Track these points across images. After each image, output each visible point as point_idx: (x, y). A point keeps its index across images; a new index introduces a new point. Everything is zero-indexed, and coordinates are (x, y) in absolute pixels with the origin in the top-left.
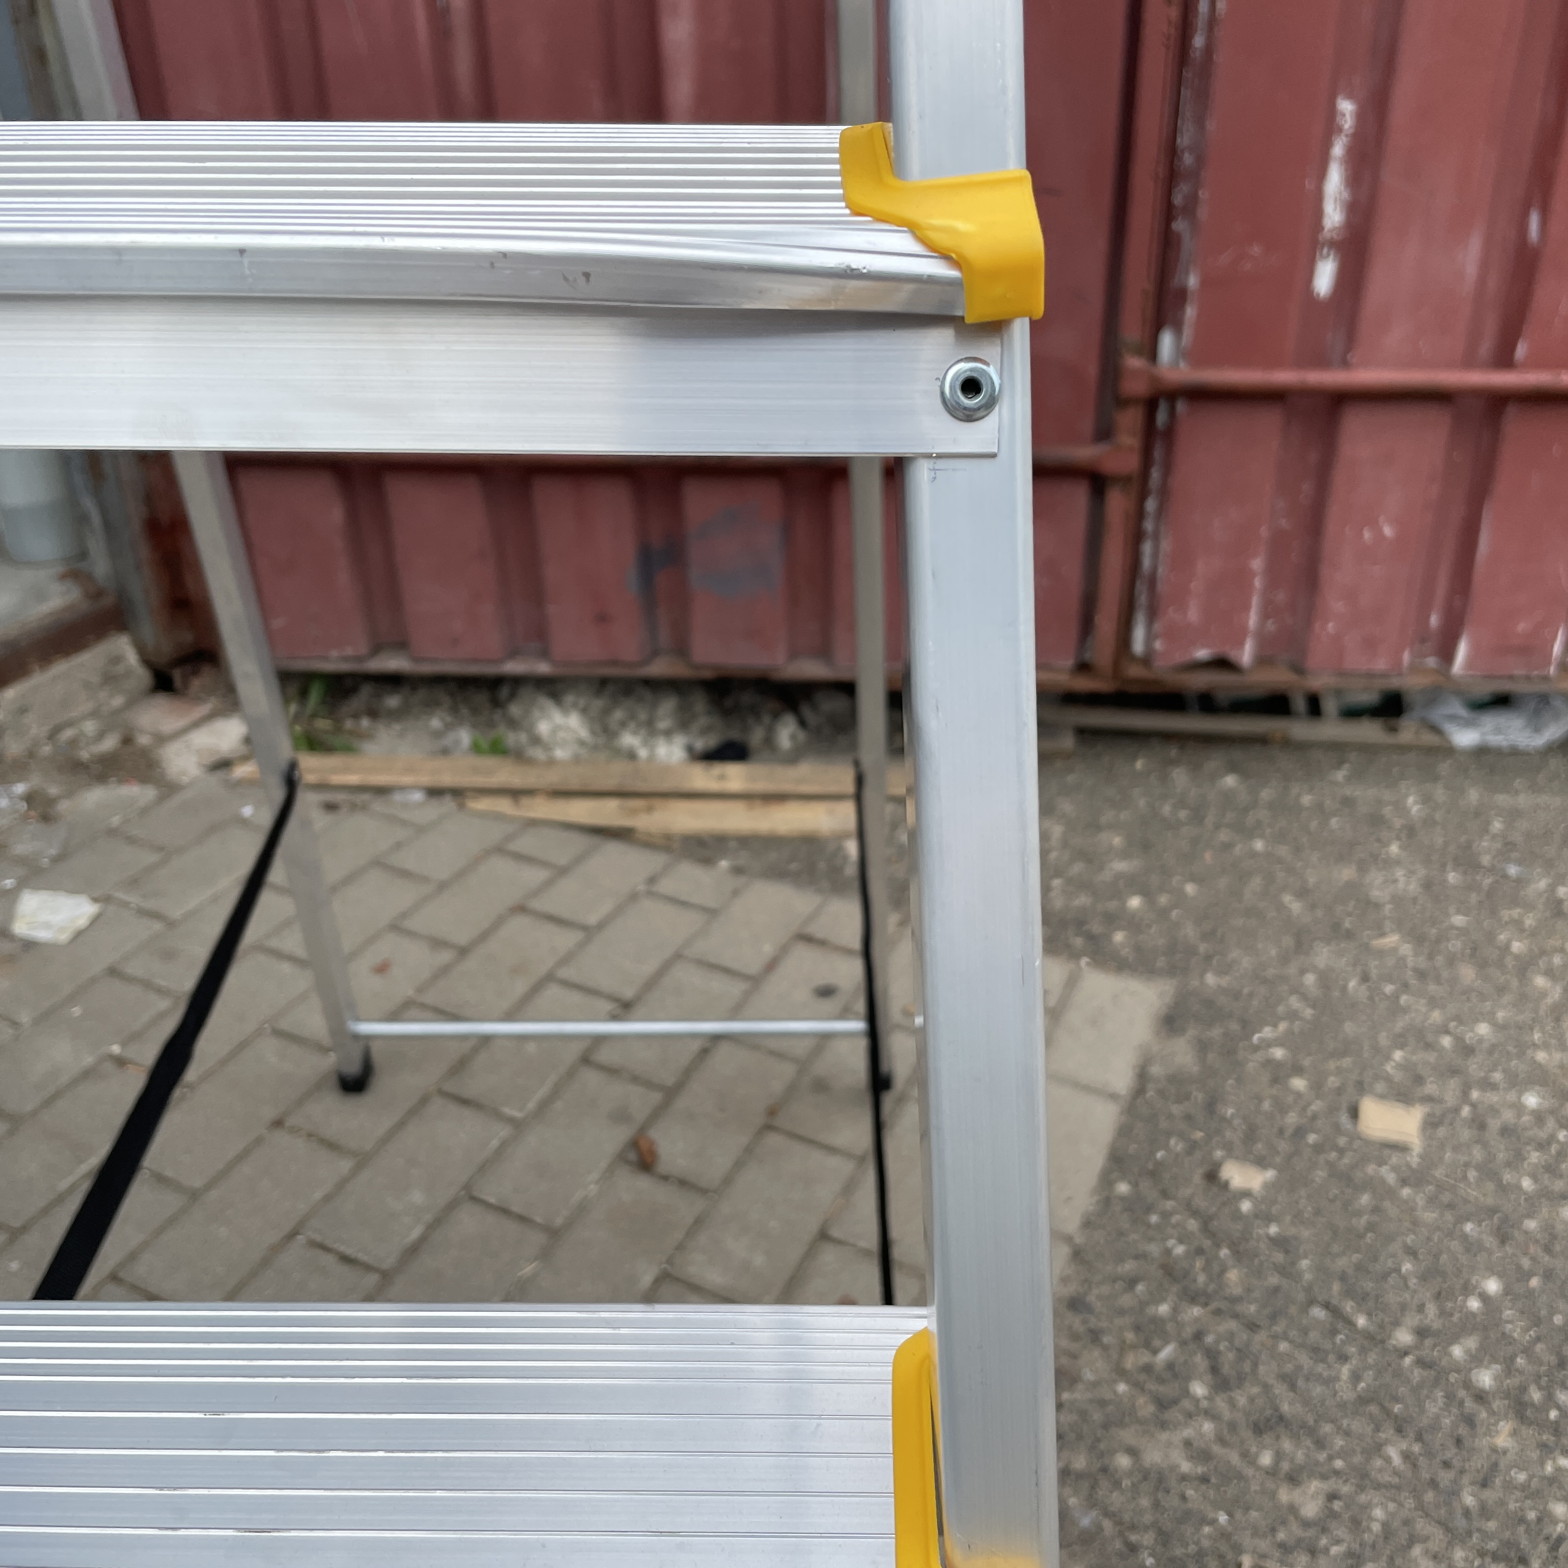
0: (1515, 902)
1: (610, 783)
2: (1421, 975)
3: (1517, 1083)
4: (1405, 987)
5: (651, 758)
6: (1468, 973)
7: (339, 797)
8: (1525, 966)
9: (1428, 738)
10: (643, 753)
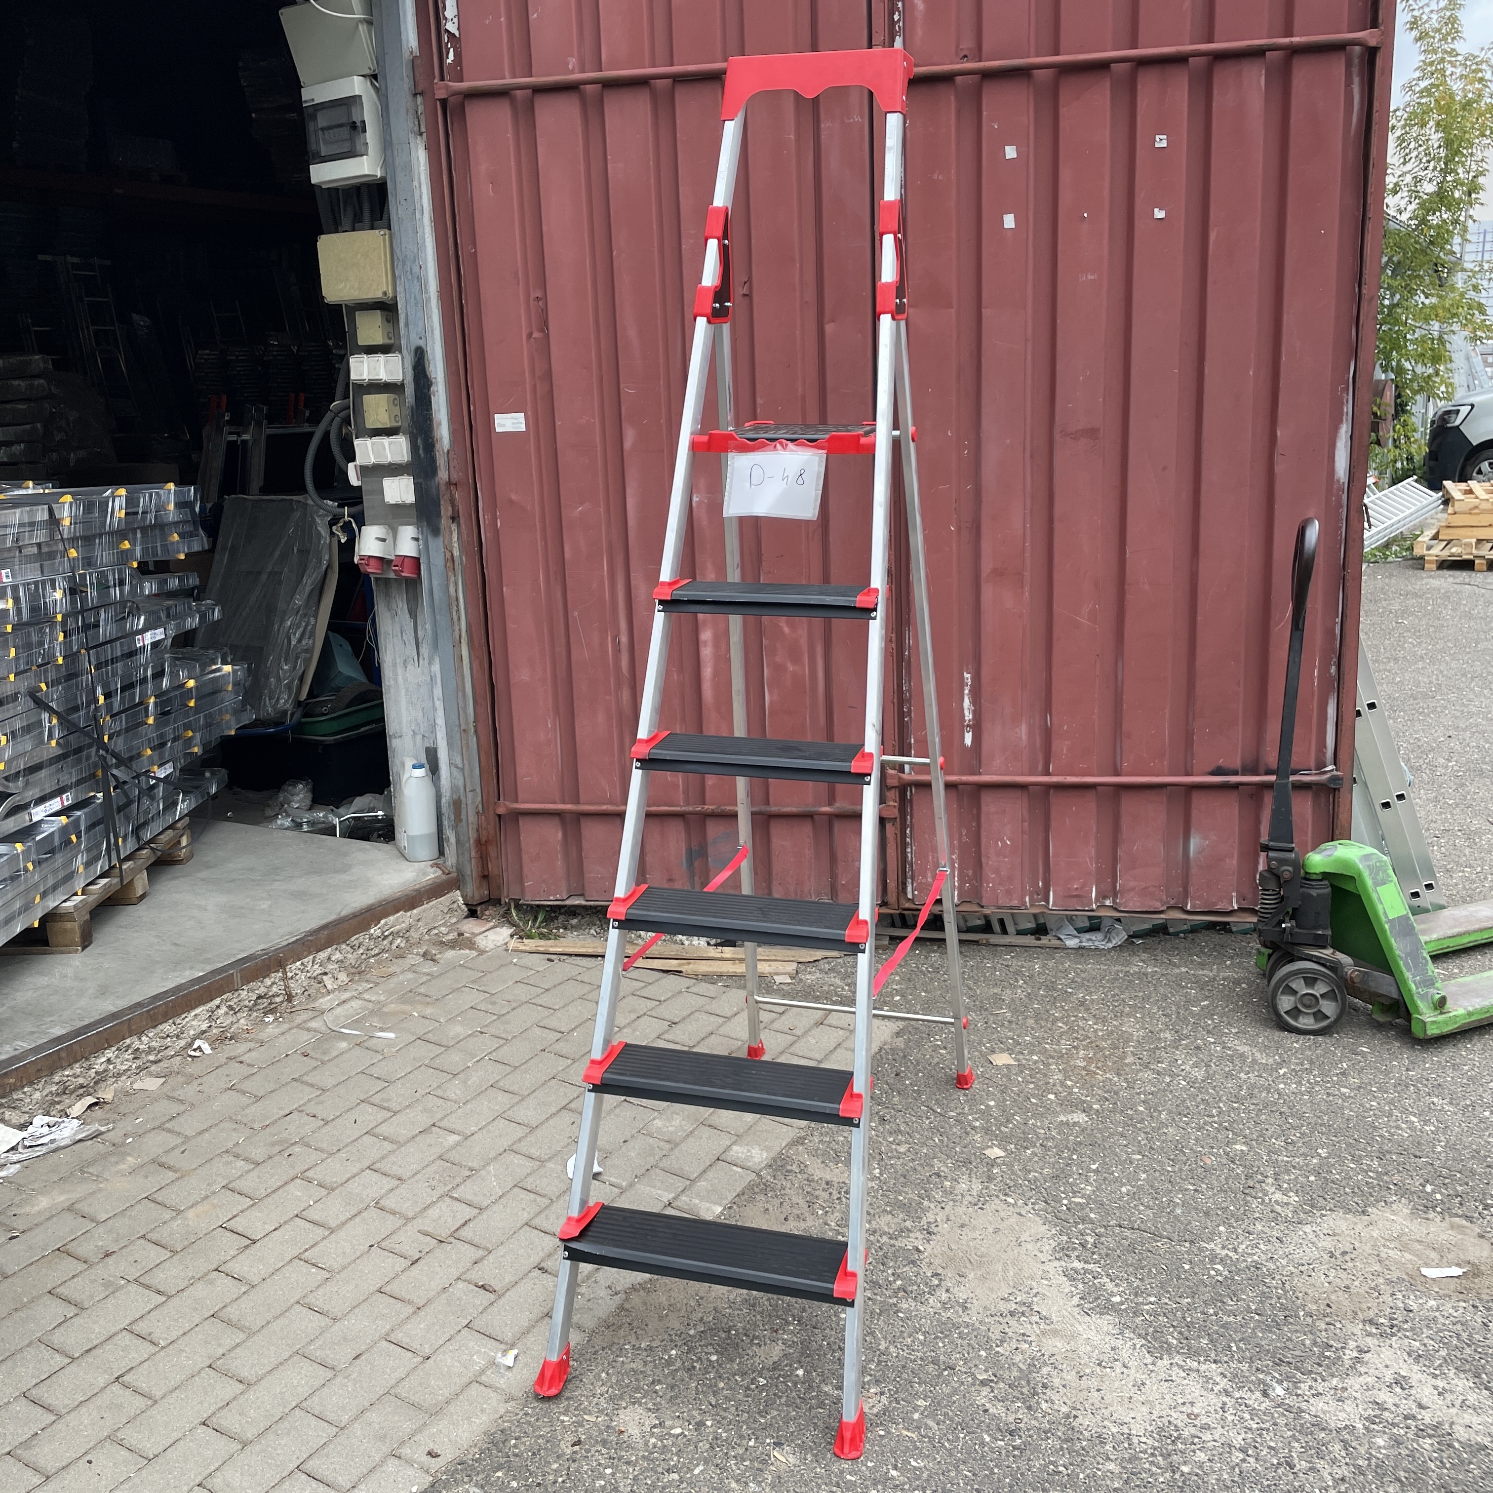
0: (1065, 1001)
1: (672, 954)
2: (1010, 1022)
3: (1032, 1053)
4: (1003, 1025)
5: (691, 944)
6: (1031, 1022)
7: (553, 957)
8: (1056, 1019)
9: (1055, 942)
10: (686, 943)
